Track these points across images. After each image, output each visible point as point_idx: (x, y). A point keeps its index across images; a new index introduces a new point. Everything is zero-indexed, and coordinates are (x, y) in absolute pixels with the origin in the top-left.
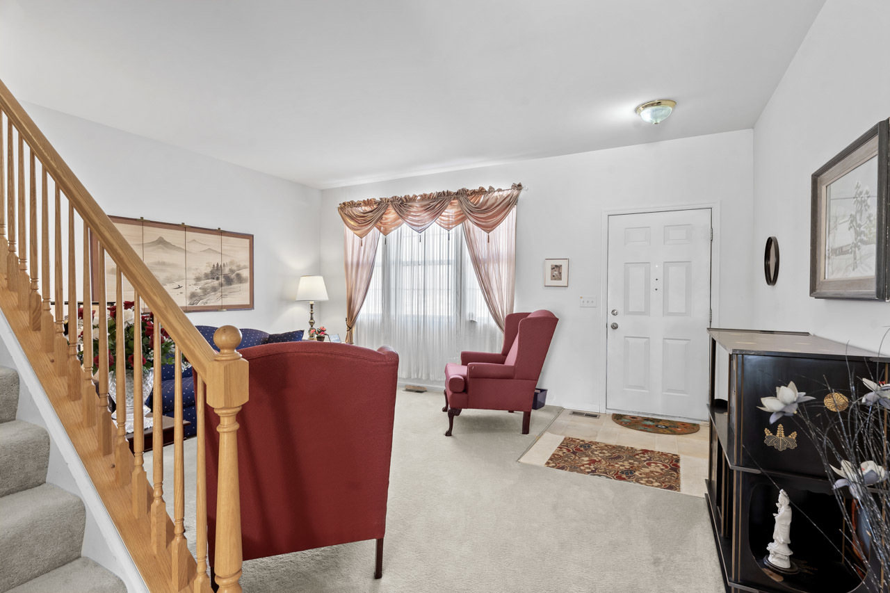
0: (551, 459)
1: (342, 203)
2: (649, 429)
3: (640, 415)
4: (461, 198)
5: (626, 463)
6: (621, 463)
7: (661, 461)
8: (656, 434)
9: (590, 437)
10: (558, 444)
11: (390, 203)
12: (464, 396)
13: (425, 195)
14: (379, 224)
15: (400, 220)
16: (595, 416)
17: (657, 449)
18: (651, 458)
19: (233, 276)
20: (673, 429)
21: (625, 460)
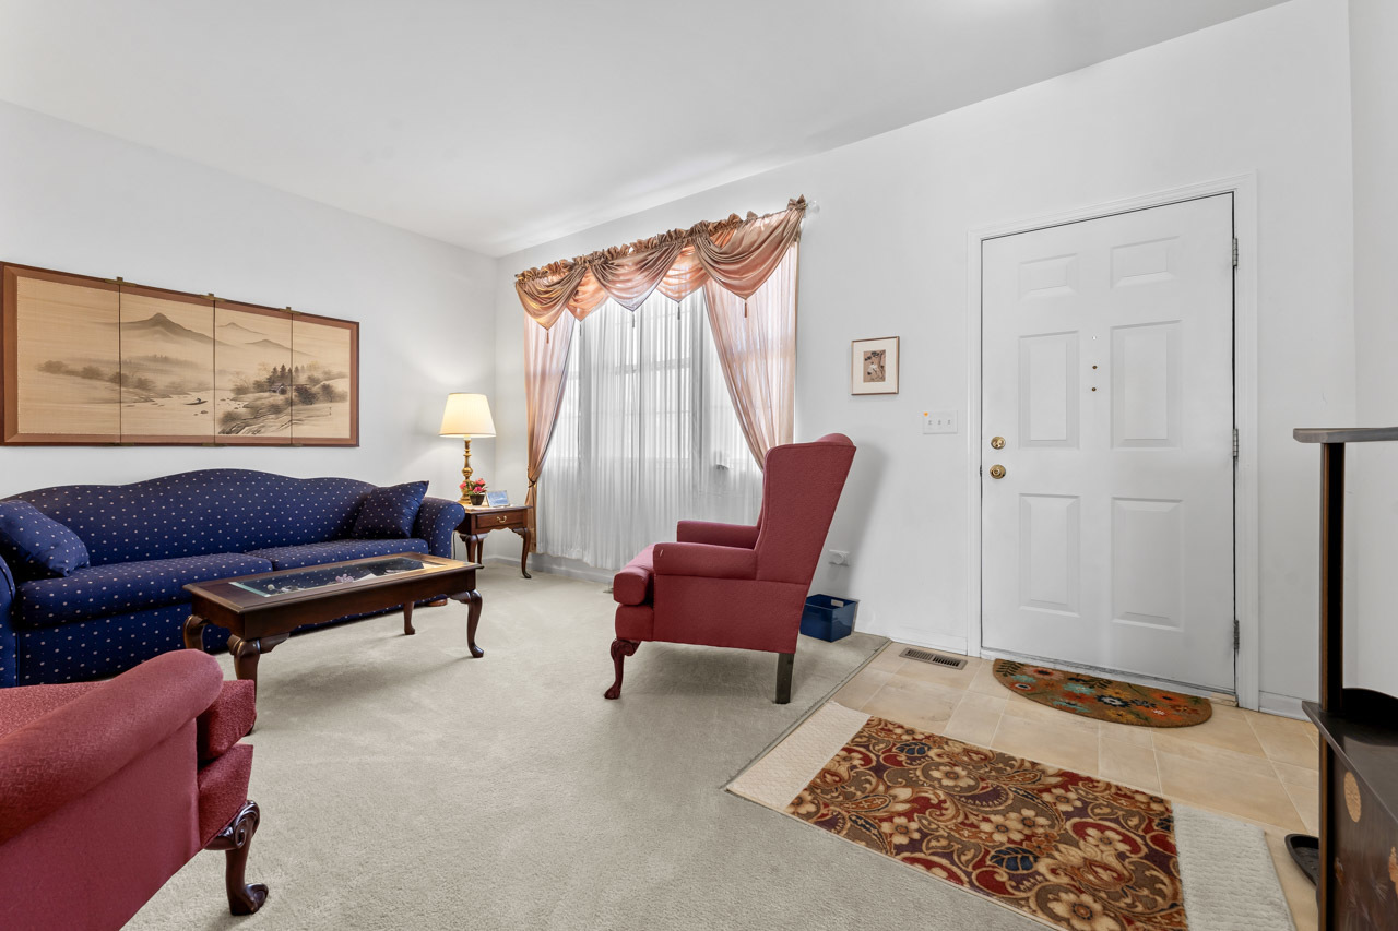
0: (812, 788)
1: (520, 273)
2: (1080, 706)
3: (1059, 667)
4: (699, 241)
5: (1013, 821)
6: (997, 819)
7: (1116, 821)
8: (1100, 723)
9: (933, 719)
10: (845, 740)
11: (587, 265)
12: (645, 613)
13: (640, 243)
14: (572, 302)
15: (603, 293)
16: (953, 663)
17: (1104, 772)
18: (1086, 804)
19: (316, 389)
20: (1142, 709)
21: (1012, 808)
